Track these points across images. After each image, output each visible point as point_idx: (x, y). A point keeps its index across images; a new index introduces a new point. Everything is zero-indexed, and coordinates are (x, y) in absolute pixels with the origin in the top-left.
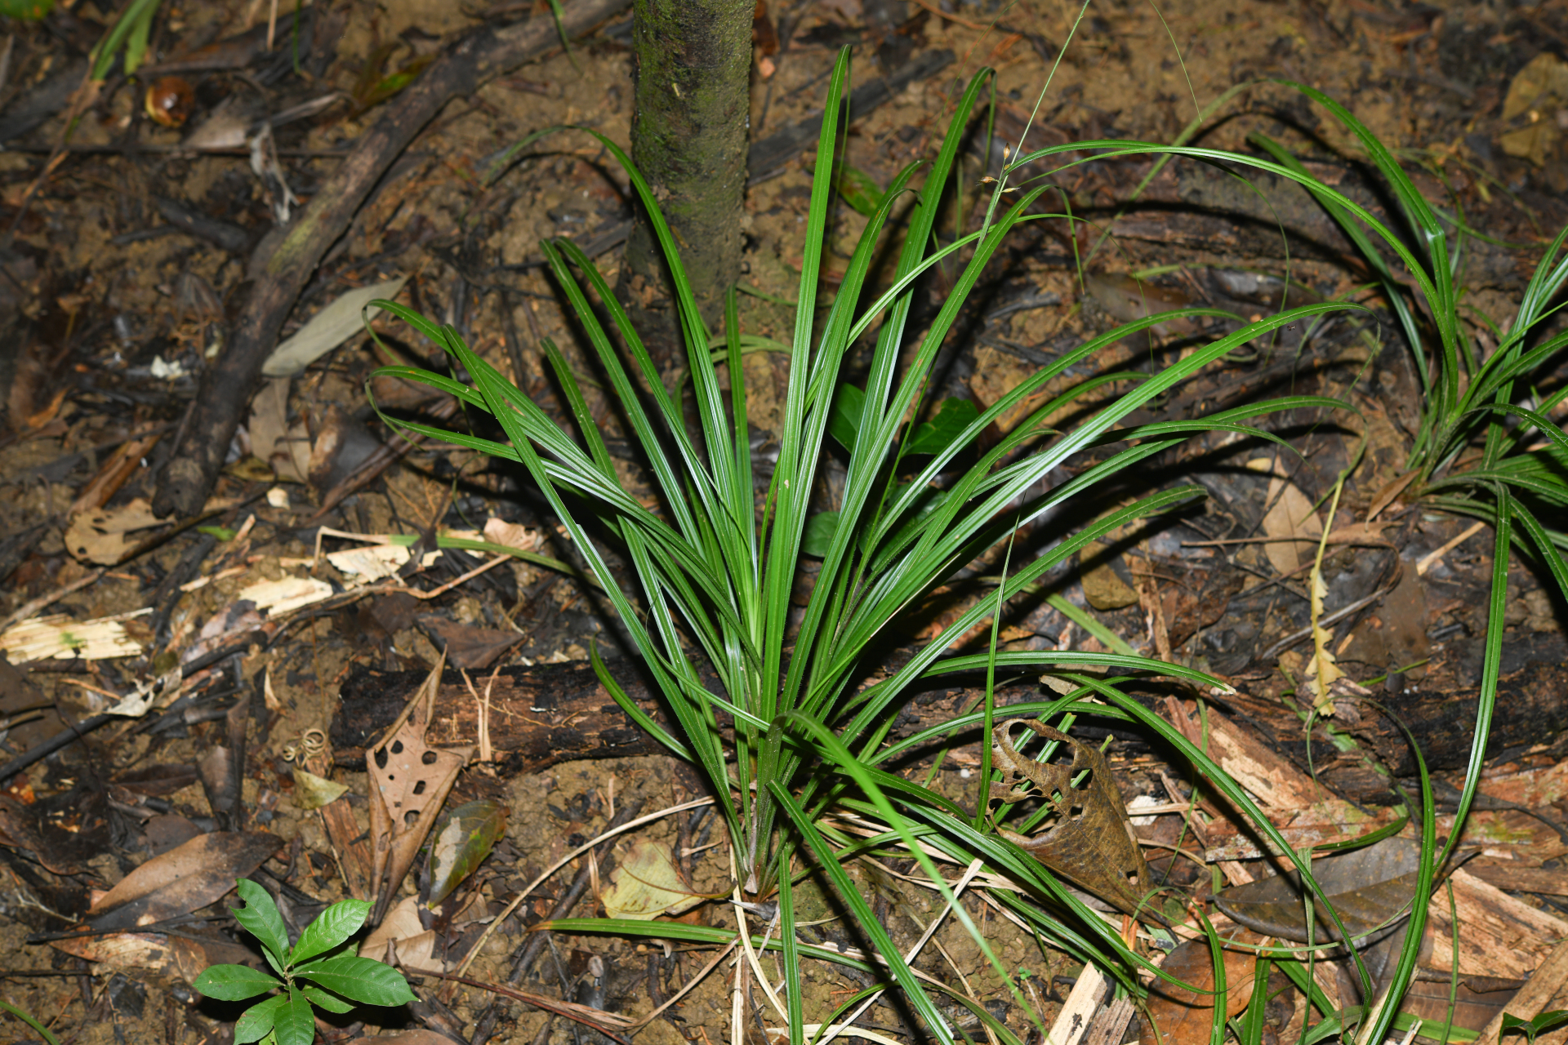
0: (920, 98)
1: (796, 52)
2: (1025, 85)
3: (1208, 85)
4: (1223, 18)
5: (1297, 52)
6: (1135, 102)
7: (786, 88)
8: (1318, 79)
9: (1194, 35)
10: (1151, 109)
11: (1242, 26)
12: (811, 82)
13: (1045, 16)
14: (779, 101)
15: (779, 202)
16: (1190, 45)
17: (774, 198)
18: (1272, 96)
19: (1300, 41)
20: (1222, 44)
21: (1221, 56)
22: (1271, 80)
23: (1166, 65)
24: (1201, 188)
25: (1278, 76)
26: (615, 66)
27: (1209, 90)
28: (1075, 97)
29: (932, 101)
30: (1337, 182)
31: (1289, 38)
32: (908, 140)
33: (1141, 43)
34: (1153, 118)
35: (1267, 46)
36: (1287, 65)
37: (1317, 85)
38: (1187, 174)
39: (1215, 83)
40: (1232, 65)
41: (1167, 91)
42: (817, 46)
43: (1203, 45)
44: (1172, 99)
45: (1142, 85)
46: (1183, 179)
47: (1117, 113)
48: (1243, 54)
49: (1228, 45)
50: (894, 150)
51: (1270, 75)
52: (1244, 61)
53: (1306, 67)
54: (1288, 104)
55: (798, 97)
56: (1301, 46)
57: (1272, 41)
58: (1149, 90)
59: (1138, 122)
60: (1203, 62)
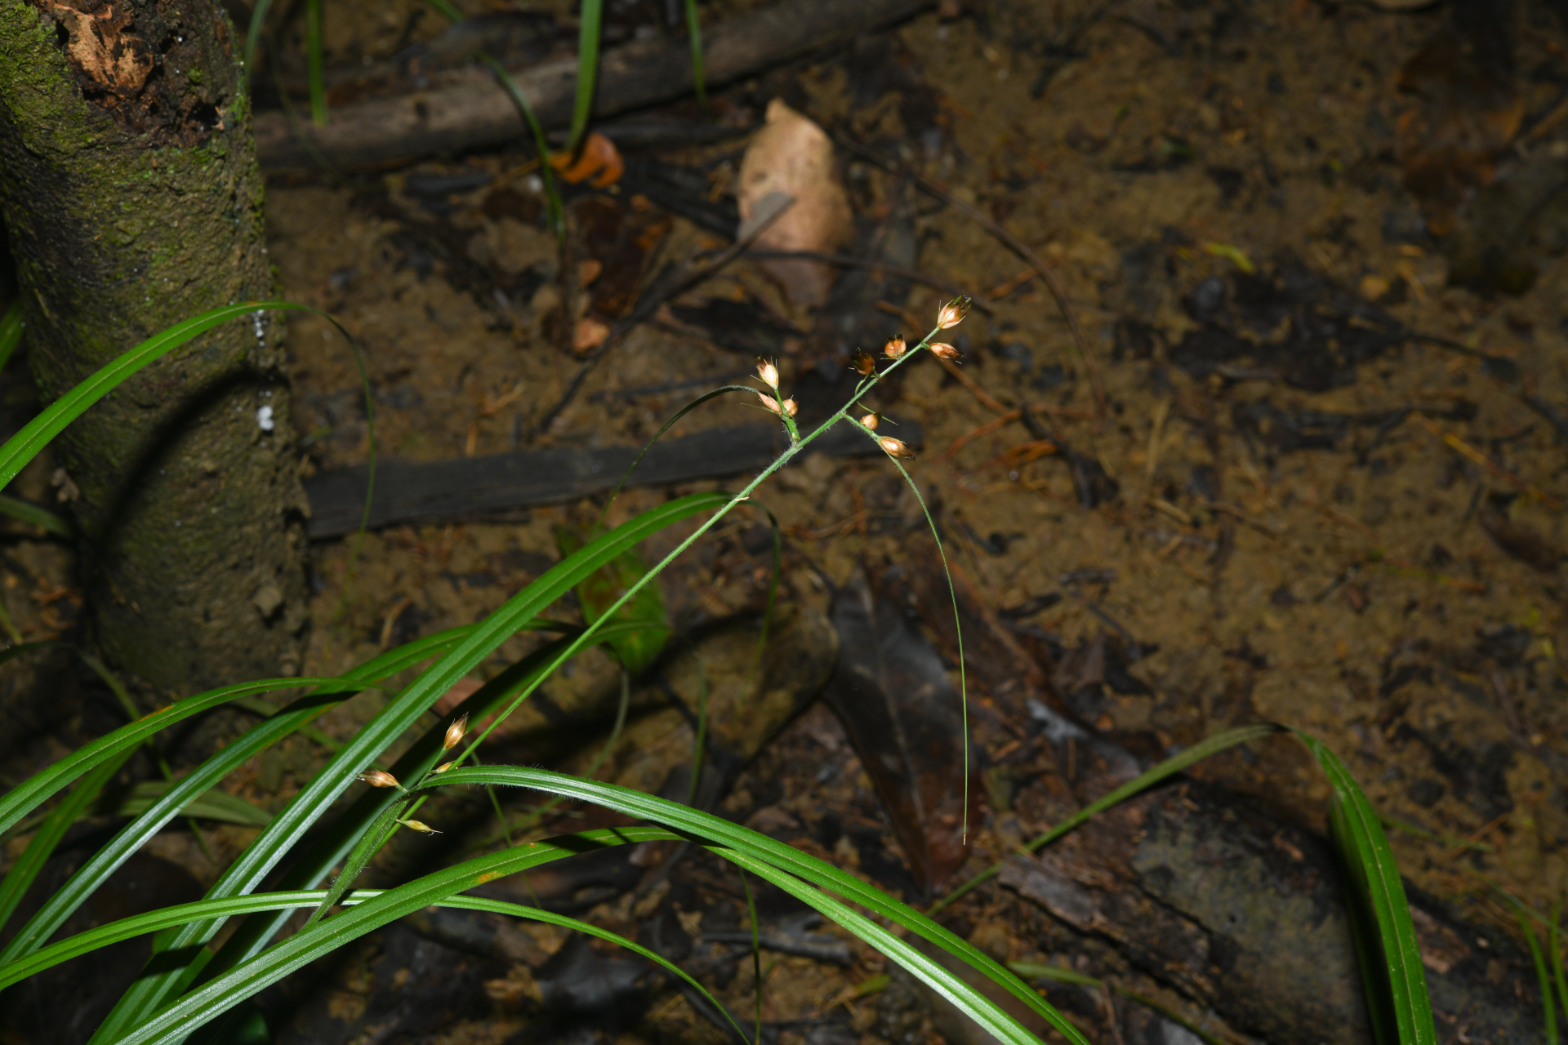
0: (820, 487)
1: (664, 328)
2: (1019, 536)
3: (1339, 662)
4: (1426, 554)
5: (1530, 666)
6: (1193, 642)
7: (621, 380)
8: (1544, 727)
9: (1357, 566)
10: (1211, 663)
11: (1453, 581)
12: (666, 388)
13: (1126, 430)
14: (595, 399)
15: (497, 568)
16: (1341, 578)
17: (490, 557)
18: (1444, 727)
19: (1547, 647)
20: (1402, 599)
21: (1384, 618)
22: (1458, 698)
23: (1281, 597)
24: (1178, 871)
25: (1475, 695)
26: (373, 236)
27: (1335, 671)
28: (1091, 591)
29: (837, 499)
30: (1443, 967)
31: (1526, 633)
32: (755, 551)
33: (1257, 539)
34: (1206, 682)
35: (1479, 633)
36: (1500, 681)
37: (1537, 739)
38: (1163, 832)
39: (1350, 665)
40: (1397, 643)
41: (1257, 643)
42: (700, 332)
43: (1363, 589)
44: (1259, 663)
45: (1219, 615)
46: (1152, 838)
47: (1149, 650)
48: (1428, 629)
49: (1412, 606)
50: (726, 560)
51: (1459, 687)
52: (1423, 646)
53: (1532, 700)
54: (1465, 753)
55: (631, 402)
56: (1542, 657)
57: (1492, 628)
58: (1225, 629)
59: (1173, 680)
60: (1350, 617)
